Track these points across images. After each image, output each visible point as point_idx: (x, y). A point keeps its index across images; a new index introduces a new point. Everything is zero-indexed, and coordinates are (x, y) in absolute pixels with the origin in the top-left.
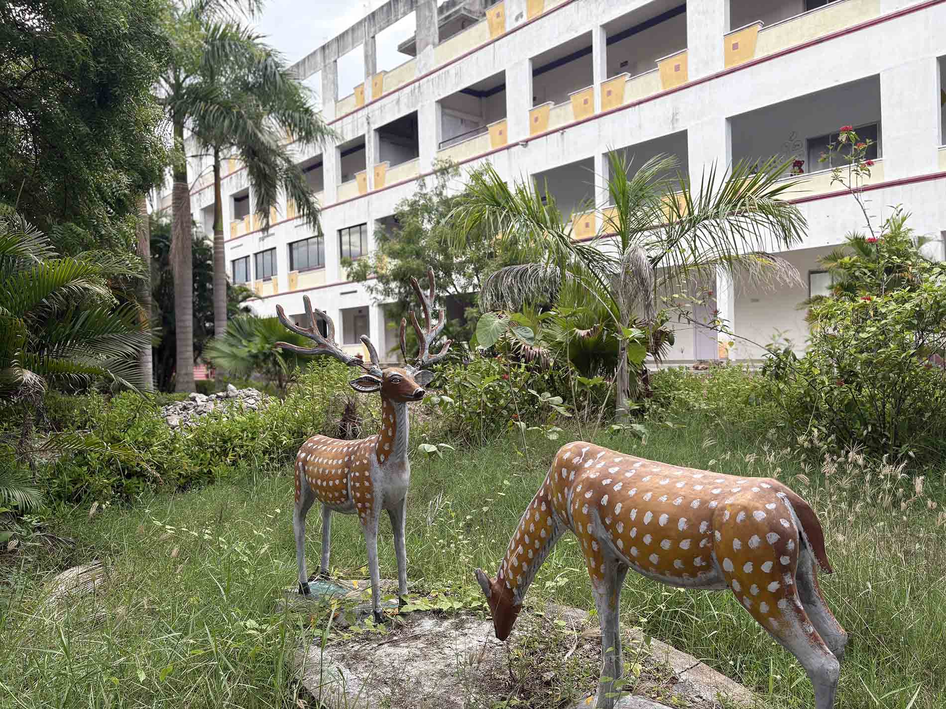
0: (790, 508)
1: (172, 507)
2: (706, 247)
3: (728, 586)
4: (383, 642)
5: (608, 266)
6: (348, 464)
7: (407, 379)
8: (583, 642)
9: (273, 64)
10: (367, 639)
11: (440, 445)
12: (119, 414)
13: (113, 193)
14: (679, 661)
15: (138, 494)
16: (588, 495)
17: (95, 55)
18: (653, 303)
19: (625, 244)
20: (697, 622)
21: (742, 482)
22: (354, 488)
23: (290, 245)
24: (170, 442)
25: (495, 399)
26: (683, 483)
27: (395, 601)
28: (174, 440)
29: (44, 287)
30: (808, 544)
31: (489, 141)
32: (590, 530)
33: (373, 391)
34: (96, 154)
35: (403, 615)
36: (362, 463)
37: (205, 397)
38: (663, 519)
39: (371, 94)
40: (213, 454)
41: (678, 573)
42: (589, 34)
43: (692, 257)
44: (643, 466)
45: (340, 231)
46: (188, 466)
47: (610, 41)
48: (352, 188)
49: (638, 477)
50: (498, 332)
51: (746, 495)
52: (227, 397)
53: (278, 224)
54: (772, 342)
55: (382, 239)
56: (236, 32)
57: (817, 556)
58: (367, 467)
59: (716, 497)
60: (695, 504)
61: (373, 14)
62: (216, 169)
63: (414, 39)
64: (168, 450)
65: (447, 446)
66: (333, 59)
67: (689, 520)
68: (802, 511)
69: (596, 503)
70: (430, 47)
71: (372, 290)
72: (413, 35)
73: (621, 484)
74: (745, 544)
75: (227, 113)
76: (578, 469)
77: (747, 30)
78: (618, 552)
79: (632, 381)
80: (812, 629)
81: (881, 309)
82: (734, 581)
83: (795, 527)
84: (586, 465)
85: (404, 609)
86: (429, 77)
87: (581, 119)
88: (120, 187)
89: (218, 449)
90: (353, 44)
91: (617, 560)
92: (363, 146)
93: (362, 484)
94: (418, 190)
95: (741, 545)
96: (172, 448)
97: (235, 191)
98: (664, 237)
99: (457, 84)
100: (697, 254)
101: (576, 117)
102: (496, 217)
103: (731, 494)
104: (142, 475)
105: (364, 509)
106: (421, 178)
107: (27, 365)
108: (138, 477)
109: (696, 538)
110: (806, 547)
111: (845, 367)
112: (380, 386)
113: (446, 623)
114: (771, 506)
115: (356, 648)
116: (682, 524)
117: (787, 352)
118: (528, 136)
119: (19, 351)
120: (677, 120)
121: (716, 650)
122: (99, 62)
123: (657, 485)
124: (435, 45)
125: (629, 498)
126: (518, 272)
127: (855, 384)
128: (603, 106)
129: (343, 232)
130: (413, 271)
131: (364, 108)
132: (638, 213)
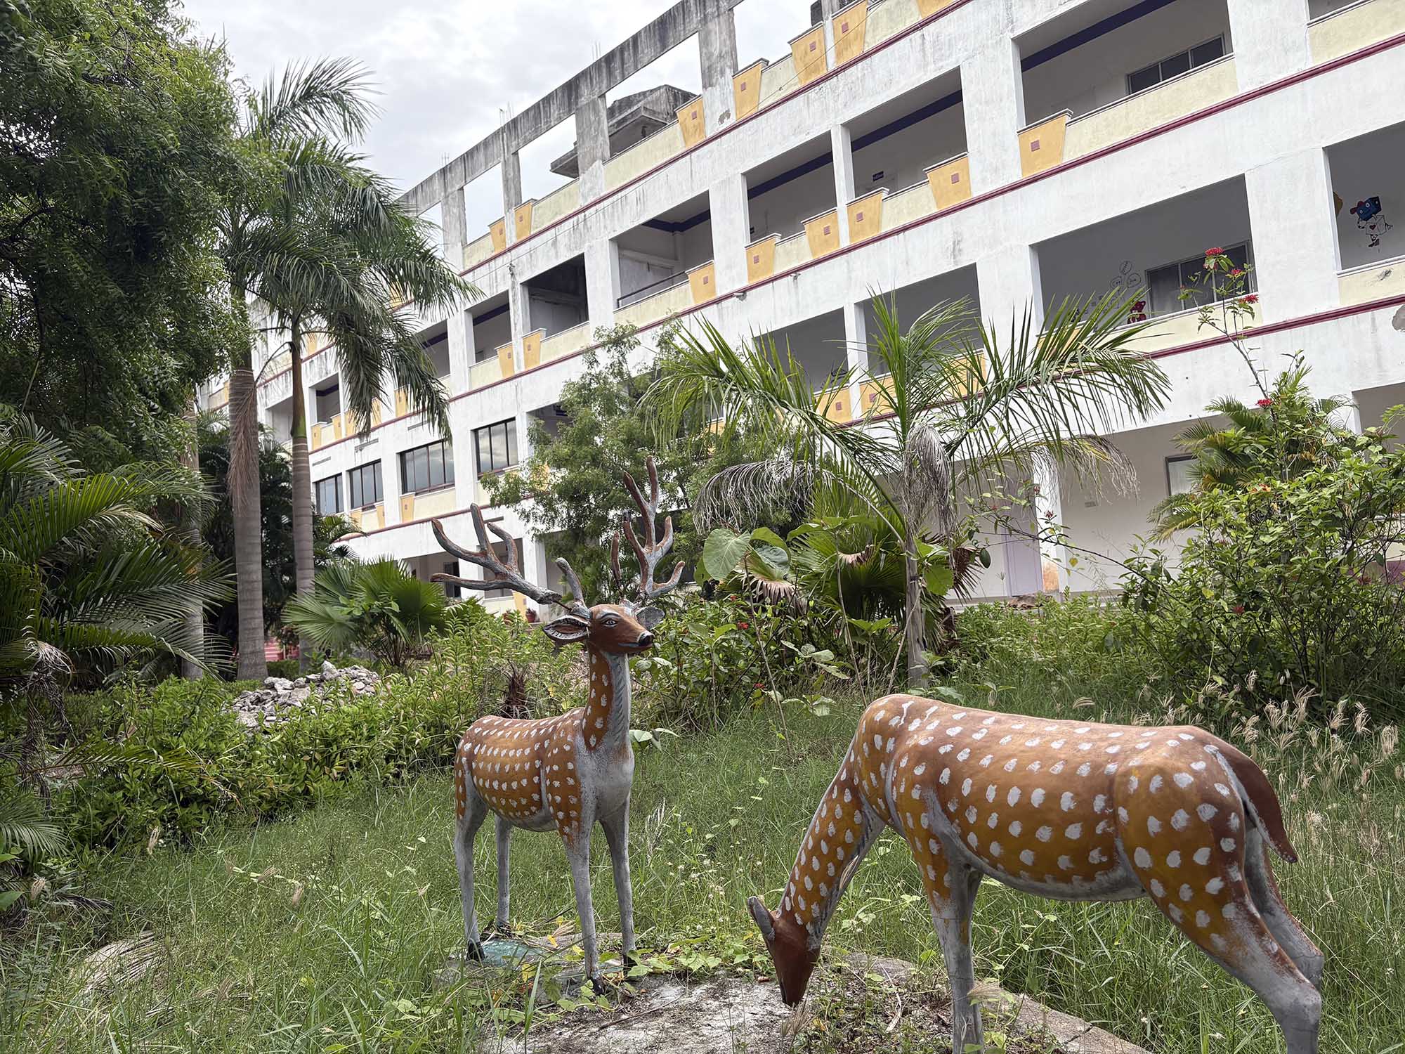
0: (1226, 768)
1: (255, 846)
2: (1027, 427)
3: (1143, 891)
4: (605, 1023)
5: (883, 458)
6: (539, 755)
7: (626, 619)
8: (911, 1007)
9: (374, 196)
10: (580, 1021)
11: (658, 730)
12: (169, 709)
13: (155, 383)
14: (1061, 1027)
15: (200, 829)
16: (919, 771)
17: (131, 188)
18: (952, 507)
19: (906, 427)
20: (1078, 965)
21: (1148, 734)
22: (551, 789)
23: (402, 455)
24: (247, 747)
25: (729, 660)
26: (1062, 741)
27: (616, 962)
28: (253, 744)
29: (65, 520)
30: (1258, 820)
31: (690, 293)
32: (925, 822)
33: (577, 640)
34: (132, 327)
35: (632, 981)
36: (562, 750)
37: (288, 683)
38: (1037, 796)
39: (514, 234)
40: (311, 765)
41: (1065, 877)
42: (827, 136)
43: (1005, 441)
44: (997, 722)
45: (476, 431)
46: (274, 783)
47: (856, 145)
48: (492, 369)
49: (993, 737)
50: (735, 555)
51: (1160, 751)
52: (322, 681)
53: (384, 425)
54: (1134, 555)
55: (539, 439)
56: (321, 151)
57: (1272, 835)
58: (570, 756)
59: (1114, 758)
60: (1084, 770)
61: (514, 121)
62: (295, 348)
63: (574, 153)
64: (243, 761)
65: (667, 731)
66: (458, 187)
67: (1076, 795)
68: (1244, 771)
69: (932, 781)
70: (598, 163)
71: (527, 516)
72: (573, 147)
73: (968, 750)
74: (1166, 824)
75: (312, 268)
76: (899, 734)
77: (1052, 123)
78: (968, 853)
79: (929, 627)
80: (1276, 947)
81: (1289, 499)
82: (1154, 882)
83: (1237, 795)
84: (912, 728)
85: (633, 973)
86: (598, 206)
87: (821, 256)
88: (165, 373)
89: (318, 757)
90: (486, 164)
91: (968, 866)
92: (506, 308)
93: (564, 782)
94: (584, 368)
95: (1161, 826)
96: (250, 756)
97: (317, 381)
98: (962, 413)
99: (639, 215)
100: (1012, 437)
101: (814, 254)
102: (719, 391)
103: (1136, 751)
104: (205, 801)
105: (567, 820)
106: (590, 351)
107: (42, 635)
108: (198, 803)
109: (1088, 819)
110: (1255, 826)
111: (1243, 586)
112: (588, 632)
113: (699, 991)
114: (1199, 766)
115: (566, 1035)
116: (1067, 802)
117: (1157, 570)
118: (745, 284)
119: (32, 612)
120: (960, 250)
121: (1112, 1005)
122: (136, 196)
123: (1022, 748)
124: (605, 162)
125: (982, 769)
126: (751, 471)
127: (1260, 610)
128: (852, 234)
129: (481, 433)
130: (588, 485)
131: (505, 253)
132: (922, 382)
